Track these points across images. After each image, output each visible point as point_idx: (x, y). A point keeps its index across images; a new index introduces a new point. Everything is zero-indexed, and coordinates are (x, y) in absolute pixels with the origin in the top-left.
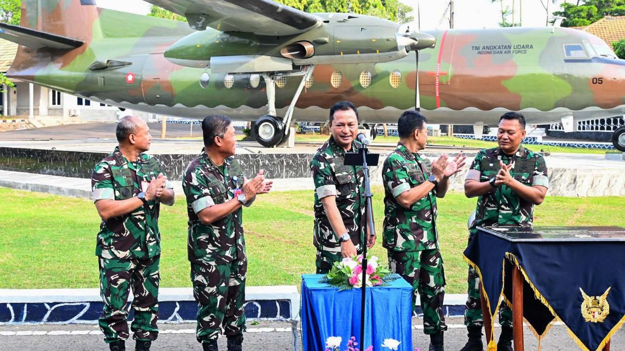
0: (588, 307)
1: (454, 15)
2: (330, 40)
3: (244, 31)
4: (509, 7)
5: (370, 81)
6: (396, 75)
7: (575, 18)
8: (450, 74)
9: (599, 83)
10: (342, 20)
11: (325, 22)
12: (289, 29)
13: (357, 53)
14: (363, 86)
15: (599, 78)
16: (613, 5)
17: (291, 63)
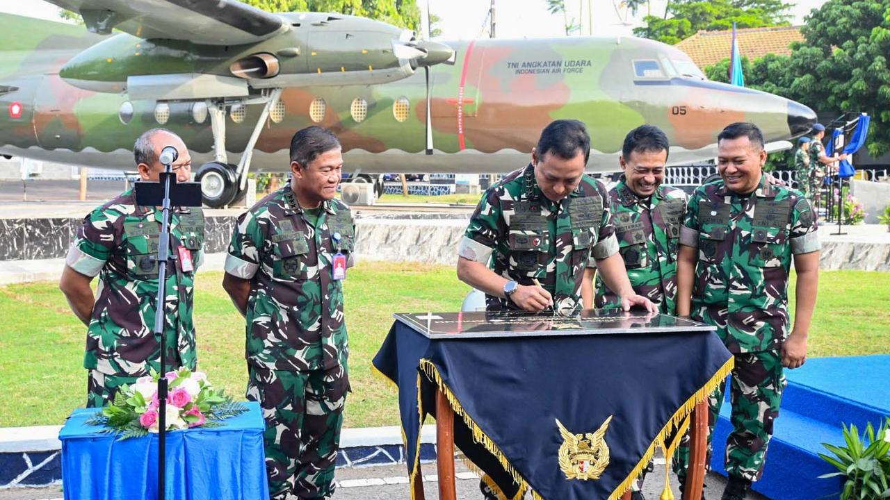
0: (572, 453)
1: (496, 26)
2: (301, 52)
3: (177, 39)
4: (575, 20)
5: (366, 112)
6: (402, 104)
7: (661, 35)
8: (477, 101)
9: (681, 113)
10: (319, 23)
11: (294, 25)
12: (241, 36)
13: (341, 70)
14: (356, 119)
15: (681, 107)
16: (711, 19)
17: (247, 86)
